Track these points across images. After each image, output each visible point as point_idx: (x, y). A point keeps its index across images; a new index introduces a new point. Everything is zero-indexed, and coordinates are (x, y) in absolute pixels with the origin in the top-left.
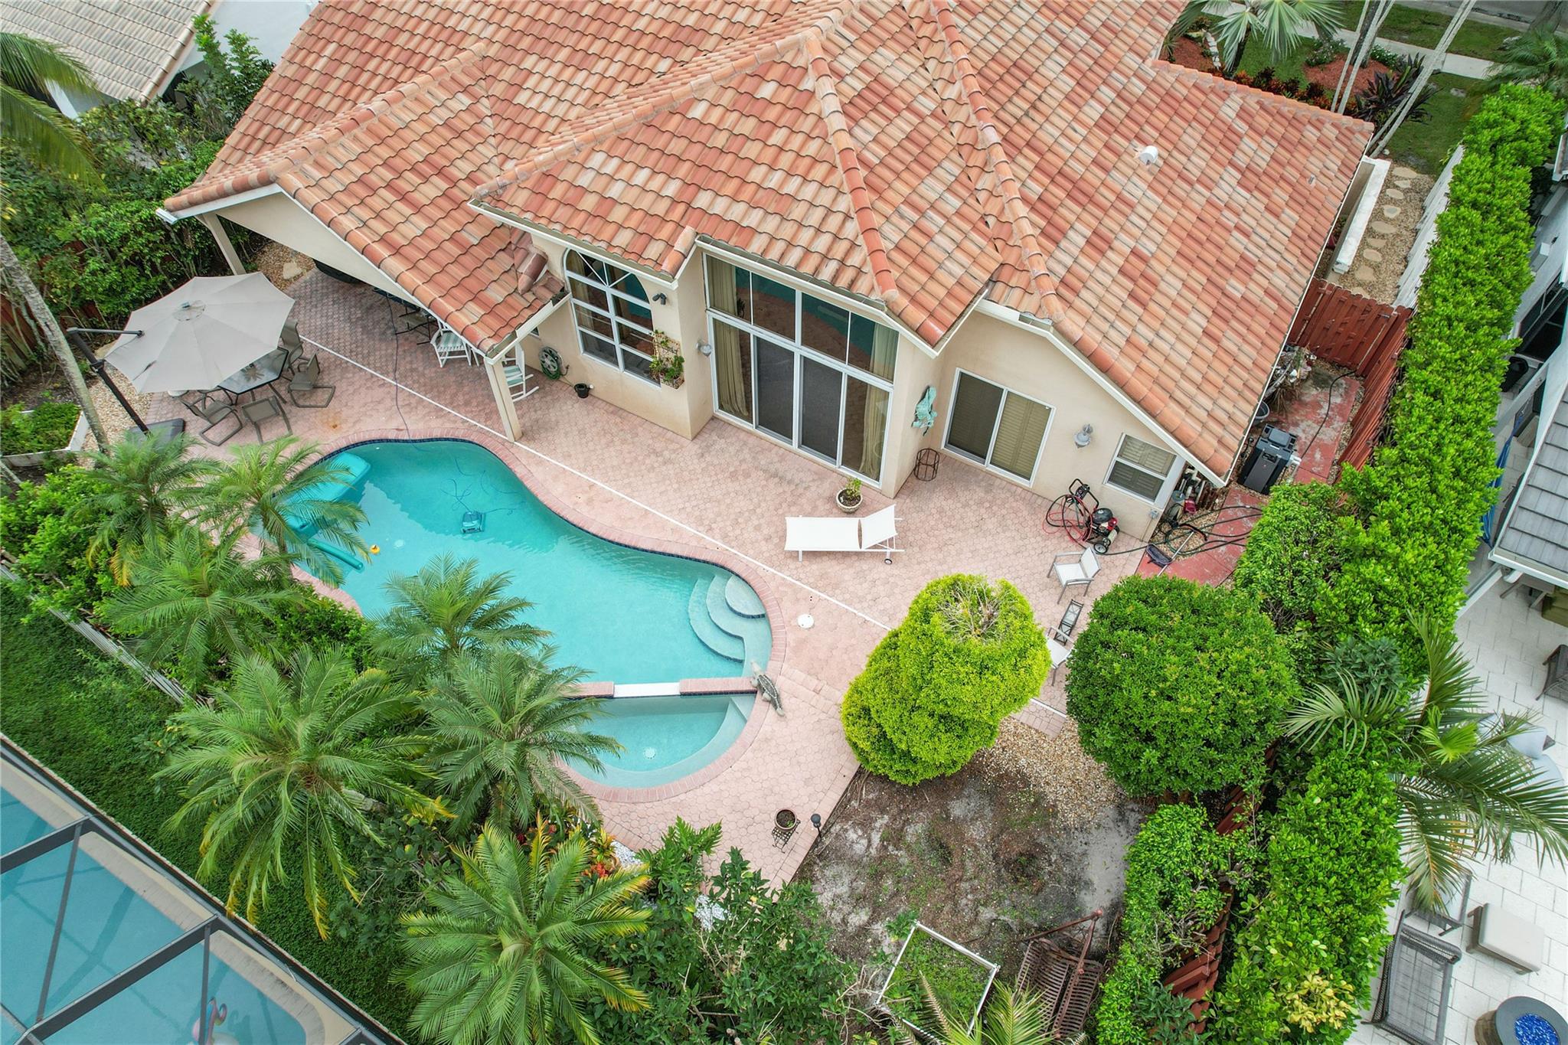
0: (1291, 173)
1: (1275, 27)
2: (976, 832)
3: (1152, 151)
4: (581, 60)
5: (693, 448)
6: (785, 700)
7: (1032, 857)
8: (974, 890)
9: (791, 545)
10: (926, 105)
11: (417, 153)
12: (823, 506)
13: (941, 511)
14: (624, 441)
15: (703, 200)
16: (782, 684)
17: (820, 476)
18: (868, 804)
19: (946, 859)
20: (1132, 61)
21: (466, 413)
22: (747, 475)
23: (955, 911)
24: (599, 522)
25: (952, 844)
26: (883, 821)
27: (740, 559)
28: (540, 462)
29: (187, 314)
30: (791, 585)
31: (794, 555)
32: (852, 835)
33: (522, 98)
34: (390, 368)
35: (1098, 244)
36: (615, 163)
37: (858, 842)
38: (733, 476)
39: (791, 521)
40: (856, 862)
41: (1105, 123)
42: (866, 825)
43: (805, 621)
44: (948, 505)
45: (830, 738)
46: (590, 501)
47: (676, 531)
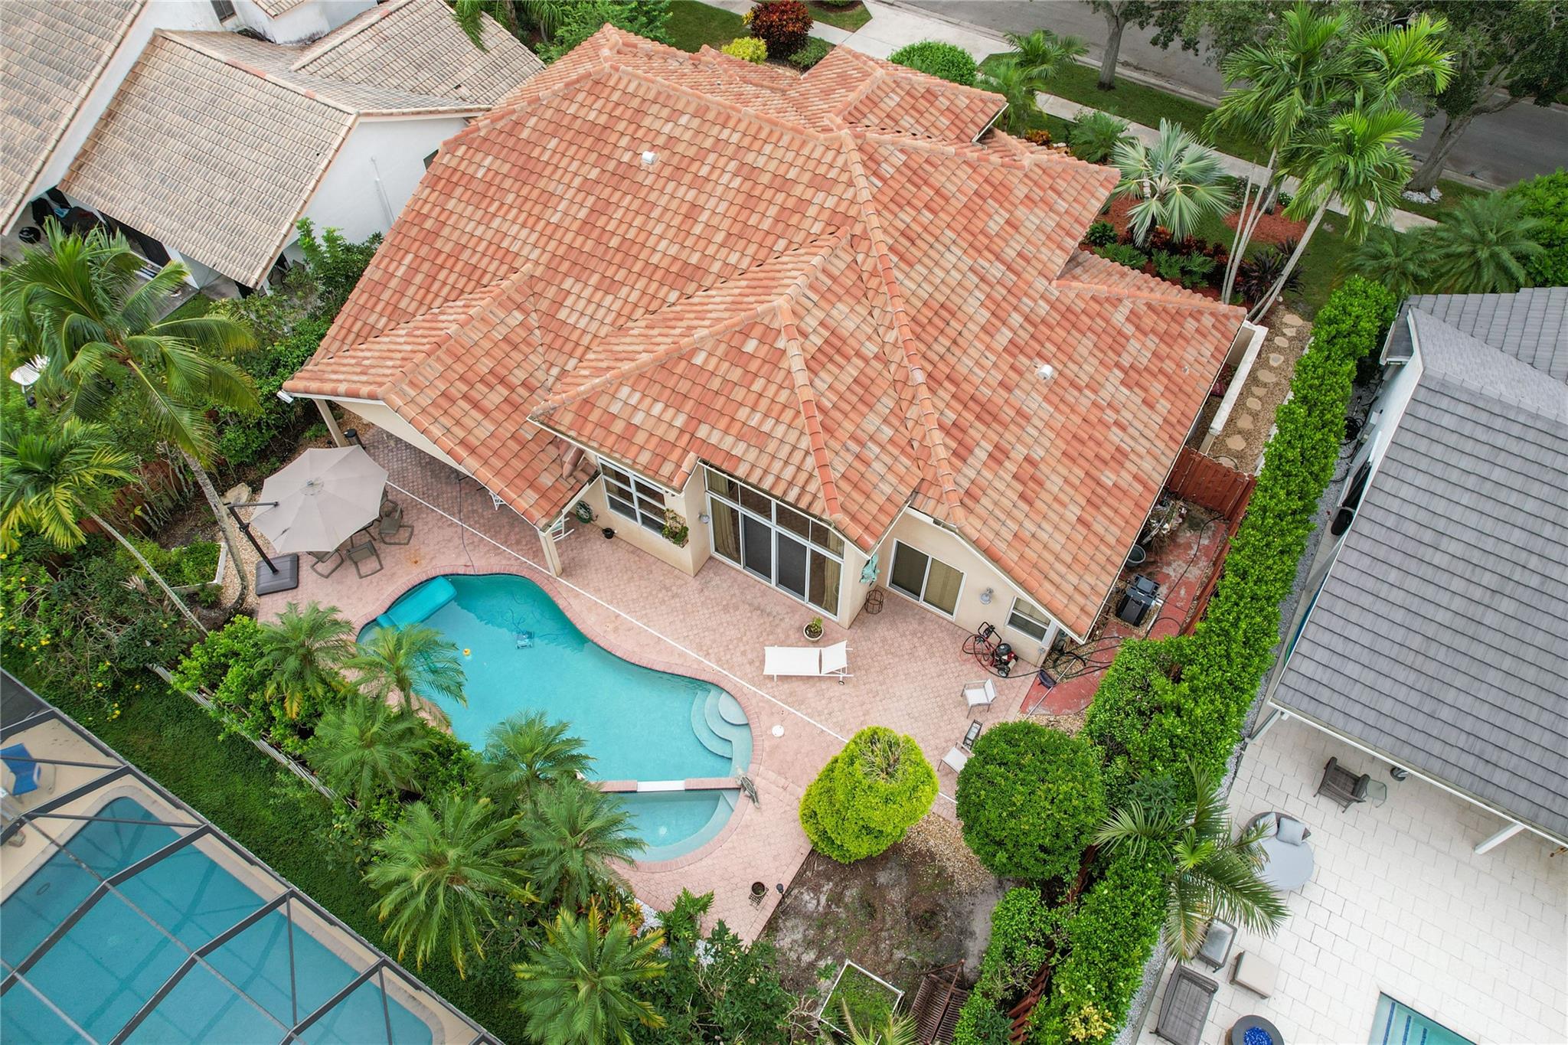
0: (1169, 366)
1: (1176, 214)
2: (895, 895)
3: (1047, 370)
4: (609, 286)
5: (694, 584)
6: (761, 797)
7: (933, 914)
8: (891, 938)
9: (767, 671)
10: (870, 349)
11: (484, 366)
12: (794, 636)
13: (884, 640)
14: (641, 578)
15: (703, 432)
16: (759, 783)
17: (793, 609)
18: (818, 874)
19: (872, 916)
20: (1041, 284)
21: (518, 551)
22: (736, 608)
23: (877, 953)
24: (624, 646)
25: (877, 904)
26: (828, 887)
27: (733, 679)
28: (577, 595)
29: (311, 490)
30: (769, 701)
31: (771, 678)
32: (806, 897)
33: (562, 314)
34: (456, 510)
35: (998, 455)
36: (637, 396)
37: (810, 901)
38: (726, 609)
39: (770, 652)
40: (808, 917)
41: (1014, 348)
42: (816, 890)
43: (778, 731)
44: (890, 634)
45: (792, 825)
46: (616, 630)
47: (681, 655)
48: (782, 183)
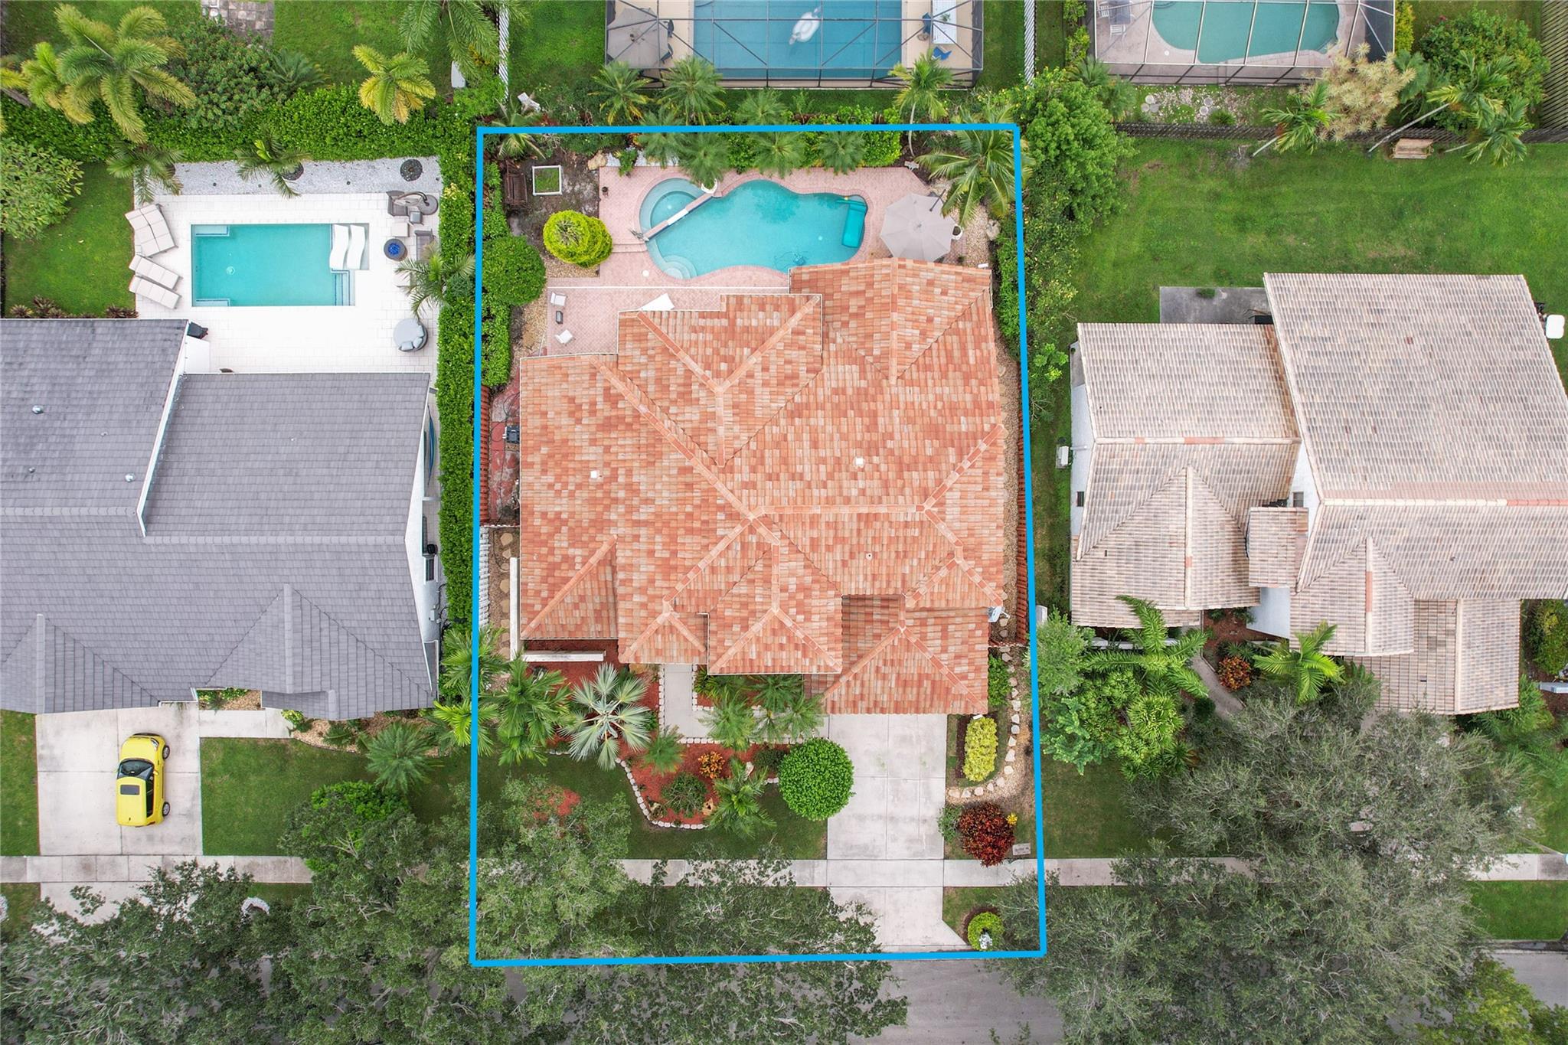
4: (839, 391)
20: (621, 529)
35: (593, 407)
40: (585, 202)
43: (646, 273)
45: (614, 233)
48: (770, 478)
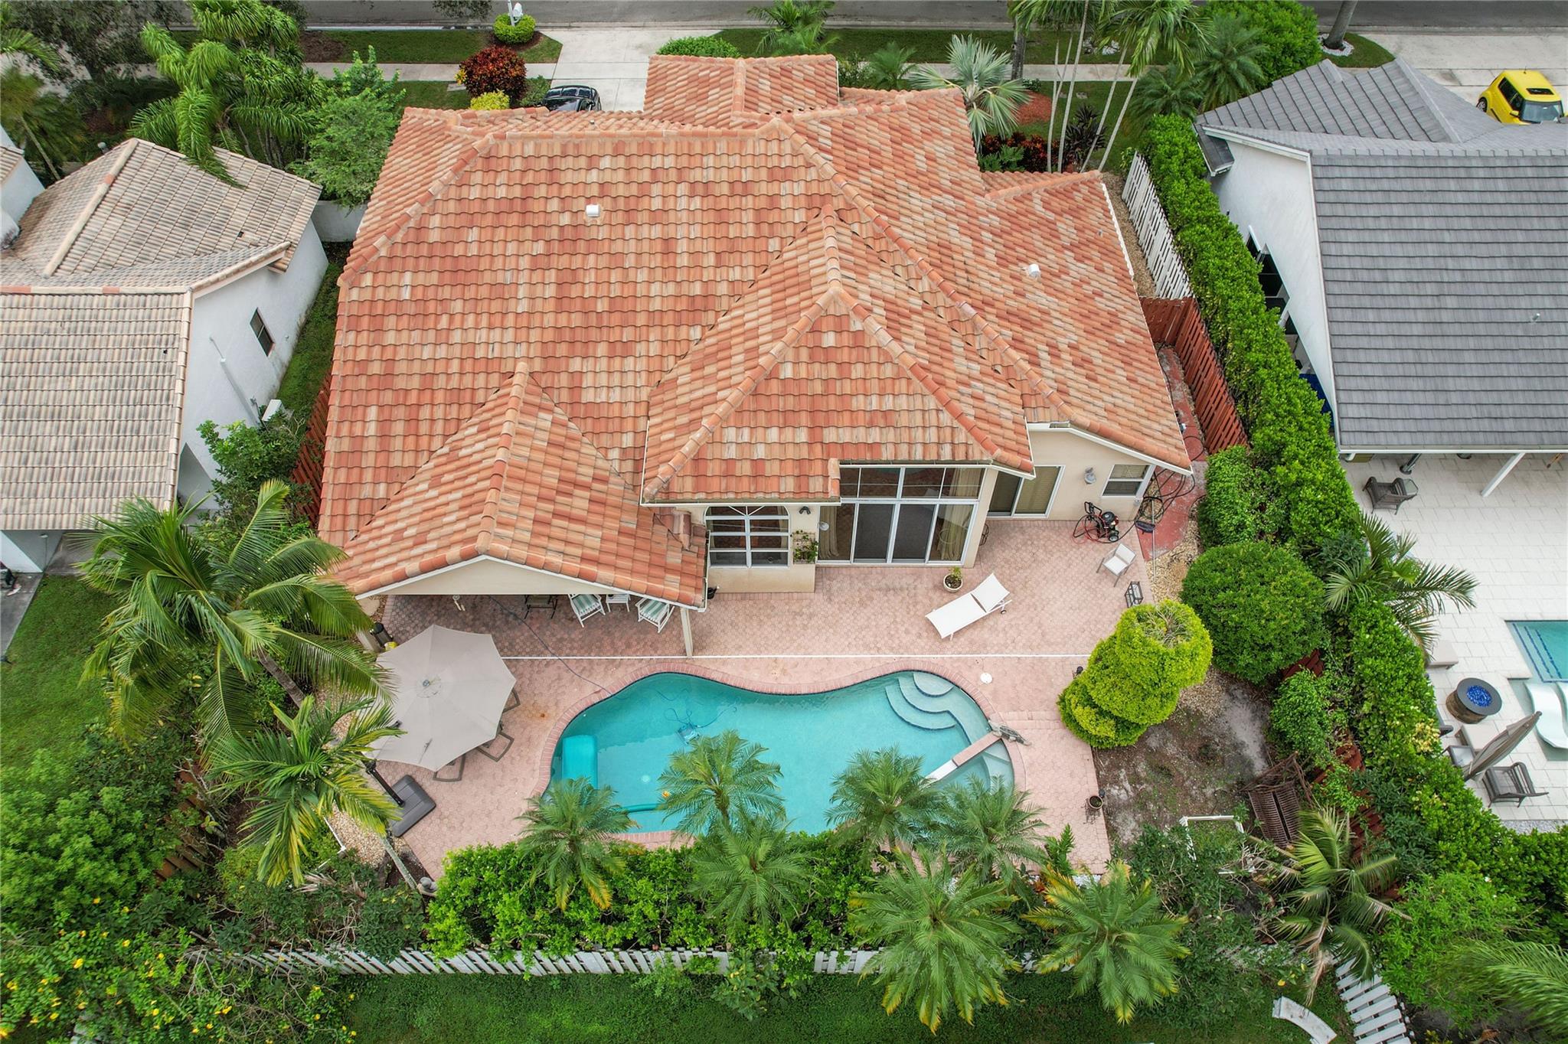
0: (1089, 234)
2: (1171, 750)
3: (1034, 268)
5: (819, 598)
6: (1024, 735)
7: (1206, 746)
8: (1194, 783)
9: (943, 635)
10: (916, 303)
11: (552, 478)
12: (936, 596)
13: (1007, 561)
14: (769, 616)
15: (830, 435)
16: (1011, 725)
17: (917, 575)
18: (1109, 769)
19: (1169, 775)
22: (871, 599)
23: (1194, 801)
24: (804, 683)
25: (1166, 764)
26: (1123, 774)
27: (917, 658)
30: (959, 659)
31: (948, 638)
32: (1115, 792)
33: (588, 396)
34: (540, 647)
35: (1054, 352)
36: (746, 431)
37: (1121, 793)
38: (862, 603)
40: (1127, 806)
41: (1002, 261)
42: (1116, 782)
44: (1007, 554)
46: (784, 672)
47: (857, 662)
48: (747, 188)
